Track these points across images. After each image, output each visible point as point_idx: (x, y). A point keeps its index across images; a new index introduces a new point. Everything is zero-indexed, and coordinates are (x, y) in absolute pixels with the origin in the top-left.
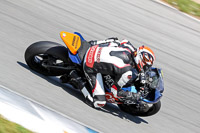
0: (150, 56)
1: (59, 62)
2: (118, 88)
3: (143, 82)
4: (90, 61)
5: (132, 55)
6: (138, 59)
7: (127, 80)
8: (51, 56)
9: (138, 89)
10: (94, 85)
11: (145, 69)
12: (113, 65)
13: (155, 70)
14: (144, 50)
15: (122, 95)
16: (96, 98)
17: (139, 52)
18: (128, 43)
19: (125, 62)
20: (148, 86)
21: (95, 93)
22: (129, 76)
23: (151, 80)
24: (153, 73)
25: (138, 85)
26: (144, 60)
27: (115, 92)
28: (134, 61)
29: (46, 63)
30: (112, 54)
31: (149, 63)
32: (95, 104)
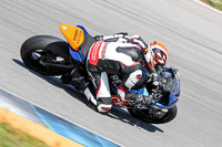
1: (59, 59)
2: (125, 89)
3: (156, 83)
4: (94, 58)
5: (142, 52)
6: (149, 57)
7: (136, 81)
8: (50, 52)
9: (150, 92)
11: (157, 69)
13: (170, 70)
14: (156, 46)
15: (131, 98)
16: (100, 100)
17: (150, 49)
18: (139, 39)
19: (134, 59)
20: (161, 88)
21: (99, 95)
22: (138, 76)
23: (165, 81)
24: (168, 74)
25: (150, 87)
26: (156, 57)
27: (122, 94)
28: (144, 59)
29: (44, 60)
30: (119, 50)
31: (162, 62)
32: (99, 108)
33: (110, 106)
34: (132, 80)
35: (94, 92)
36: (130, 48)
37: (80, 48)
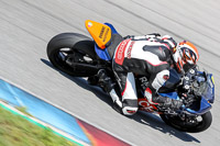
0: (191, 53)
3: (187, 87)
6: (177, 57)
7: (163, 81)
8: (76, 51)
9: (180, 96)
10: (124, 87)
12: (145, 62)
14: (185, 45)
16: (126, 102)
17: (178, 48)
19: (161, 59)
21: (125, 97)
22: (165, 77)
24: (201, 79)
27: (148, 95)
28: (172, 58)
31: (191, 62)
32: (124, 110)
33: (136, 109)
34: (159, 80)
35: (120, 94)
36: (158, 47)
37: (106, 46)
